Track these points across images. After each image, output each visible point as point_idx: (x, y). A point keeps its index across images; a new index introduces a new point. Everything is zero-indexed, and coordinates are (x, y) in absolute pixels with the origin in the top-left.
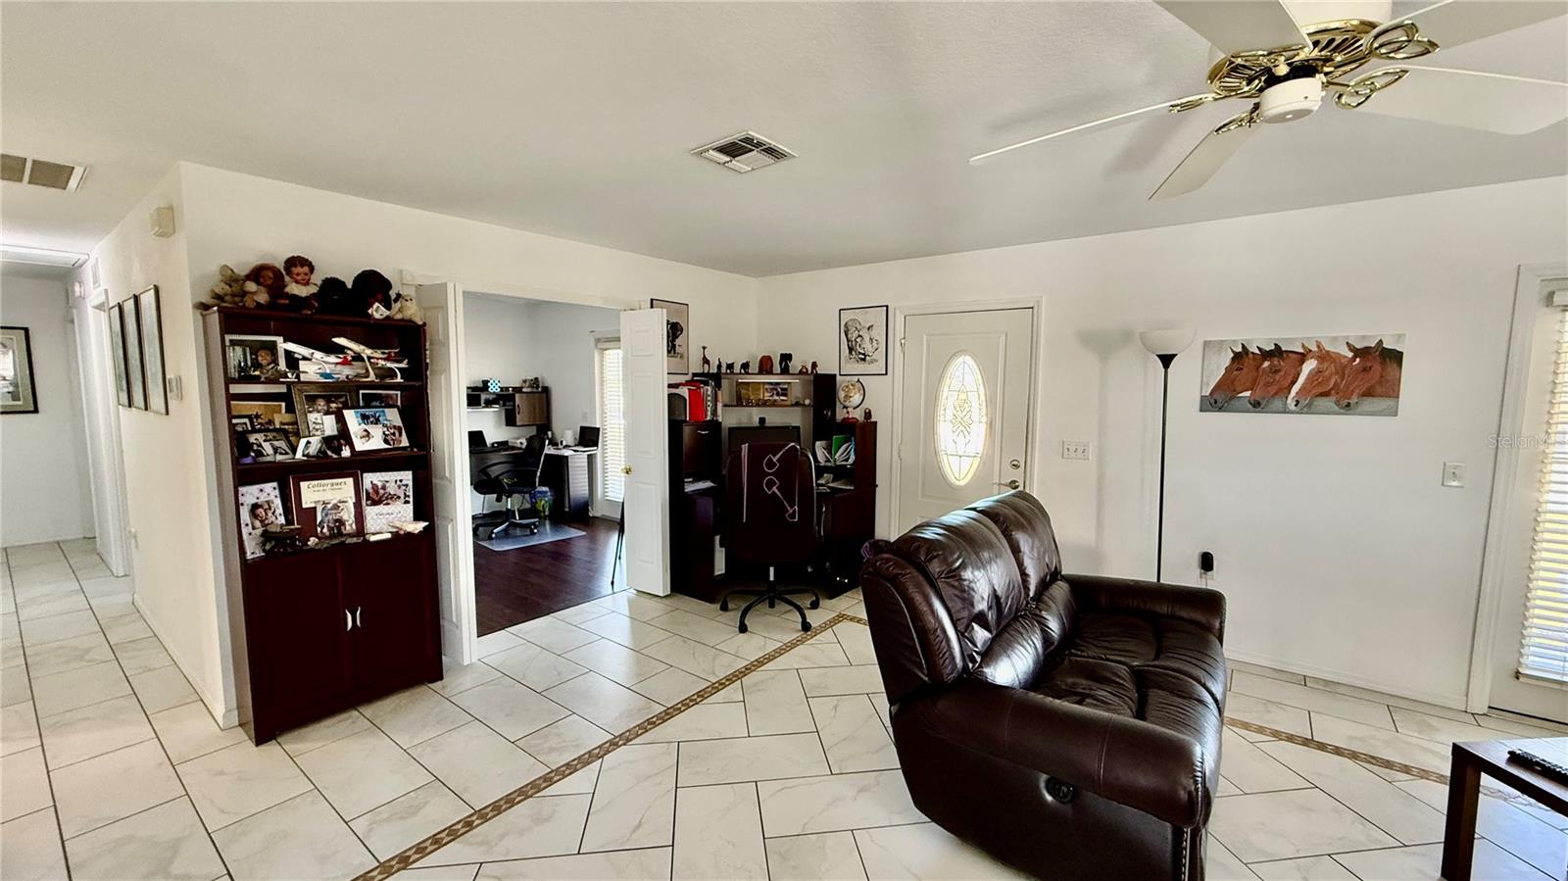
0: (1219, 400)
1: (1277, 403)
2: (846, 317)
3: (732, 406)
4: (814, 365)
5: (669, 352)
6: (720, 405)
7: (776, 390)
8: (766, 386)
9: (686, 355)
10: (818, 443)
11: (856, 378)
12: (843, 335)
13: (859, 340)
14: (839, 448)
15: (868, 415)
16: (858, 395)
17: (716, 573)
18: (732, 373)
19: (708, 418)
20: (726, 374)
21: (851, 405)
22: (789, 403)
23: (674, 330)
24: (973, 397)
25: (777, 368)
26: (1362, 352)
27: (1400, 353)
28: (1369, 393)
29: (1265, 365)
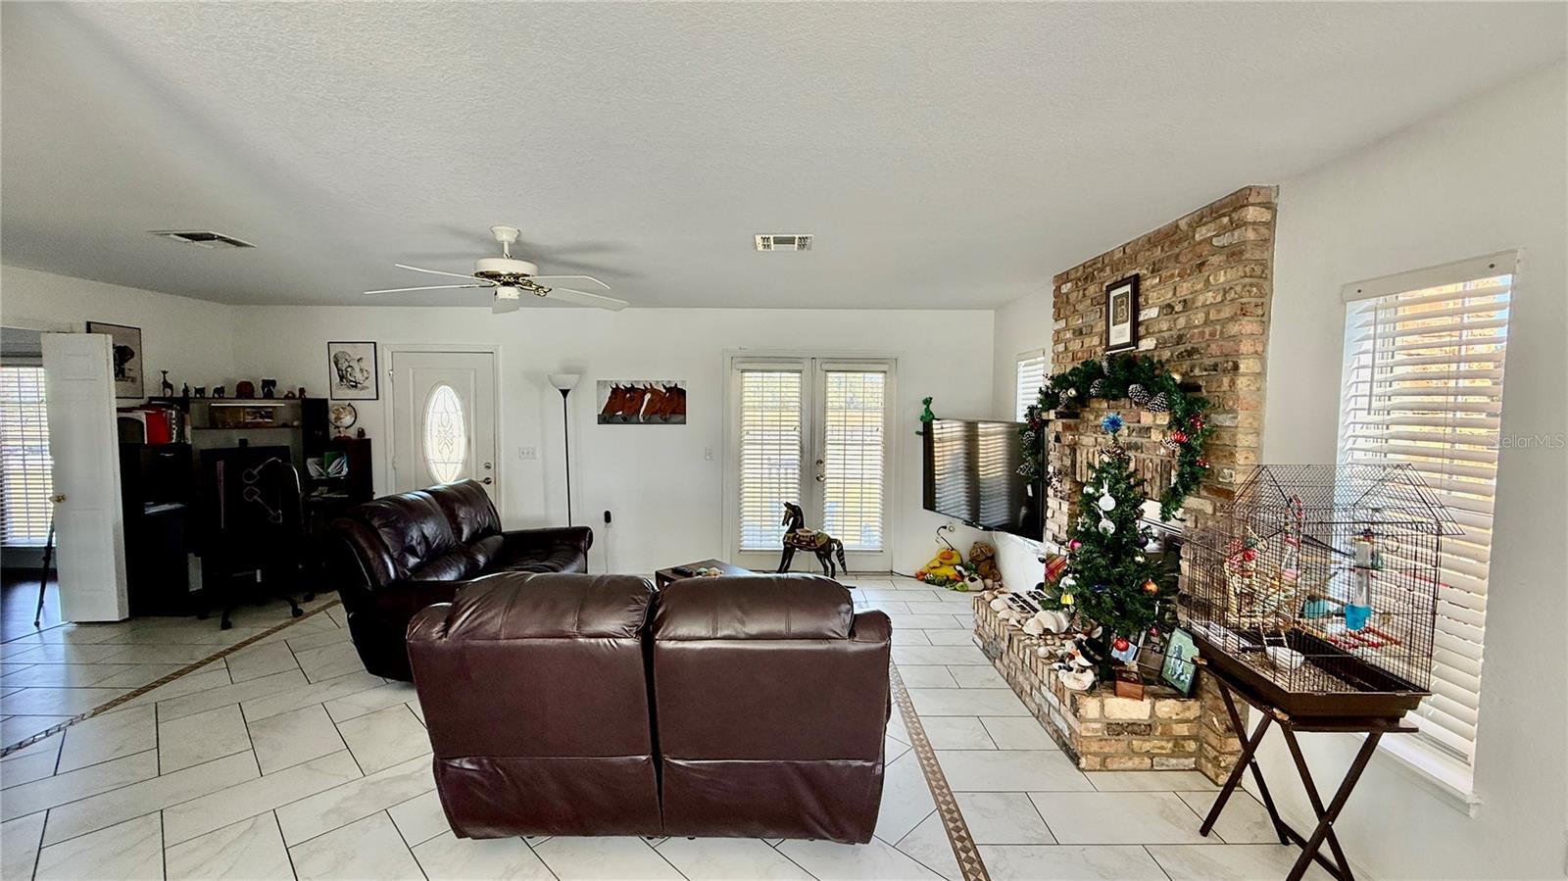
0: (607, 417)
1: (634, 419)
2: (335, 349)
3: (206, 428)
4: (302, 391)
5: (116, 375)
6: (188, 430)
7: (260, 413)
8: (248, 410)
9: (139, 379)
10: (309, 460)
11: (347, 402)
12: (333, 364)
13: (349, 369)
14: (331, 463)
15: (361, 433)
16: (348, 417)
17: (191, 590)
18: (203, 397)
19: (174, 441)
20: (196, 398)
21: (345, 425)
22: (275, 425)
23: (123, 355)
24: (453, 417)
25: (259, 392)
26: (669, 390)
27: (685, 391)
28: (674, 412)
29: (628, 395)
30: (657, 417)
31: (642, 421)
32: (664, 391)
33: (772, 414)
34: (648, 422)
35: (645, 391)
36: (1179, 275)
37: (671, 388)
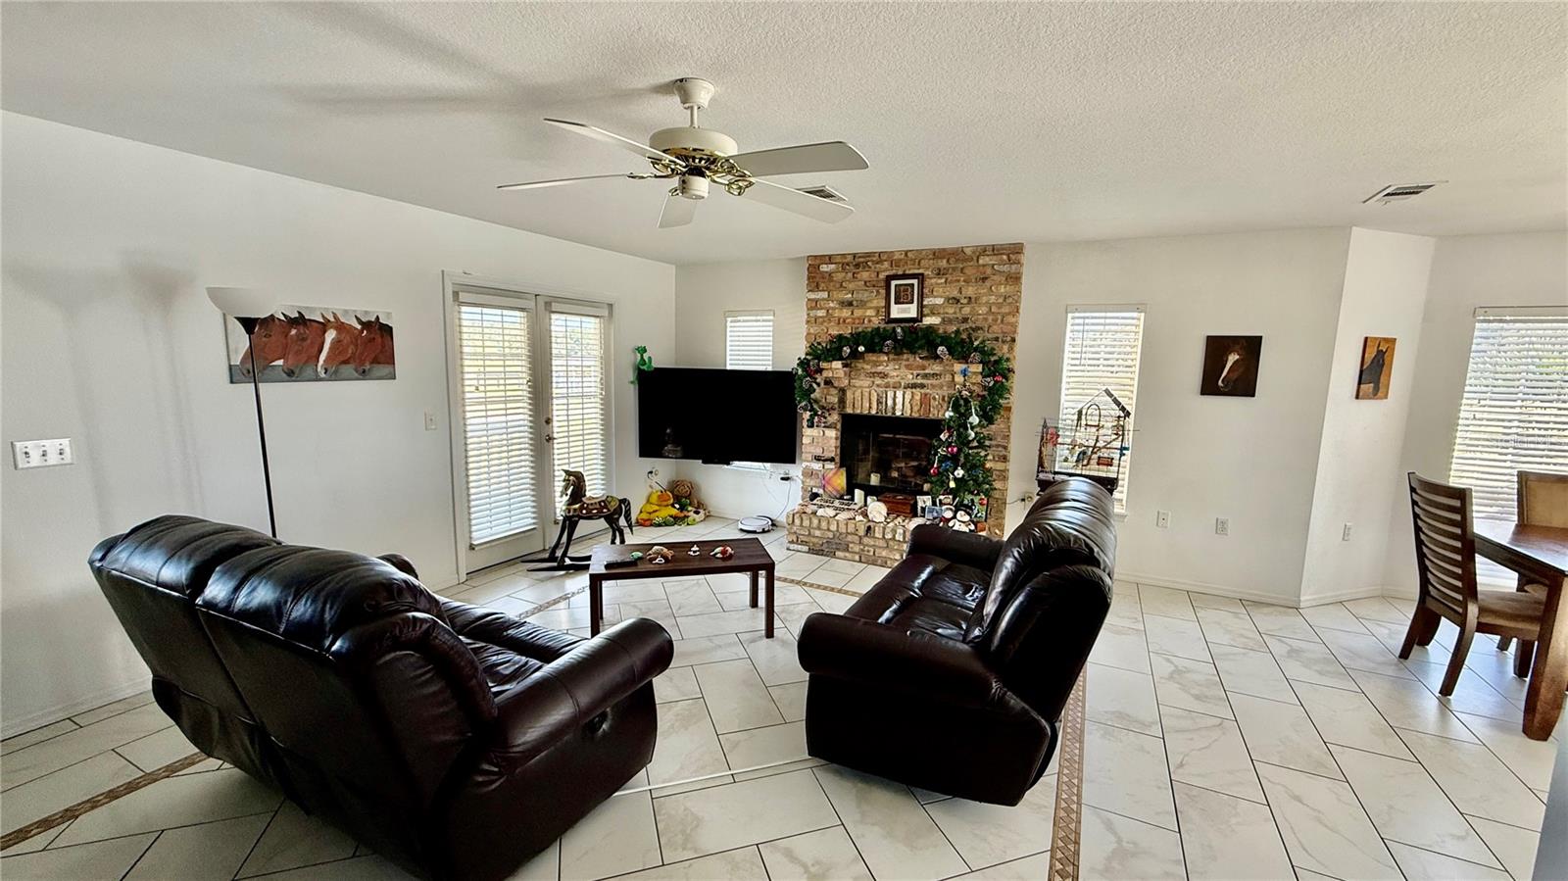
1: (308, 373)
26: (367, 325)
27: (391, 328)
28: (376, 361)
29: (294, 332)
30: (348, 369)
31: (323, 375)
32: (359, 327)
33: (516, 363)
34: (333, 375)
35: (324, 326)
36: (964, 281)
37: (370, 322)
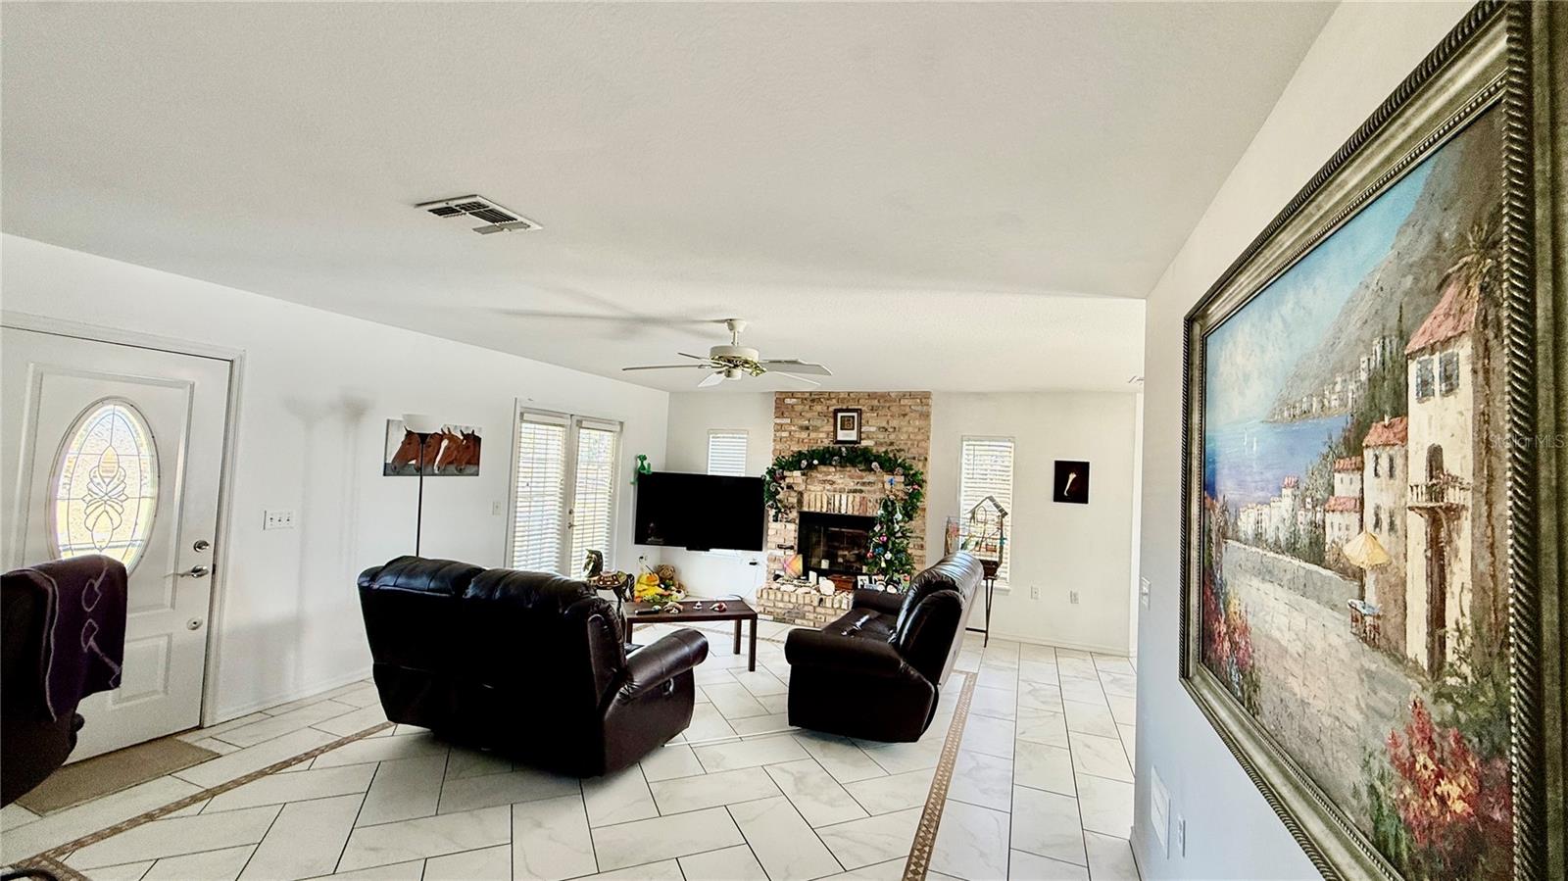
0: (396, 468)
1: (428, 470)
26: (466, 437)
27: (480, 439)
28: (469, 463)
31: (436, 472)
32: (462, 438)
34: (443, 473)
35: (441, 437)
36: (890, 416)
37: (468, 434)
